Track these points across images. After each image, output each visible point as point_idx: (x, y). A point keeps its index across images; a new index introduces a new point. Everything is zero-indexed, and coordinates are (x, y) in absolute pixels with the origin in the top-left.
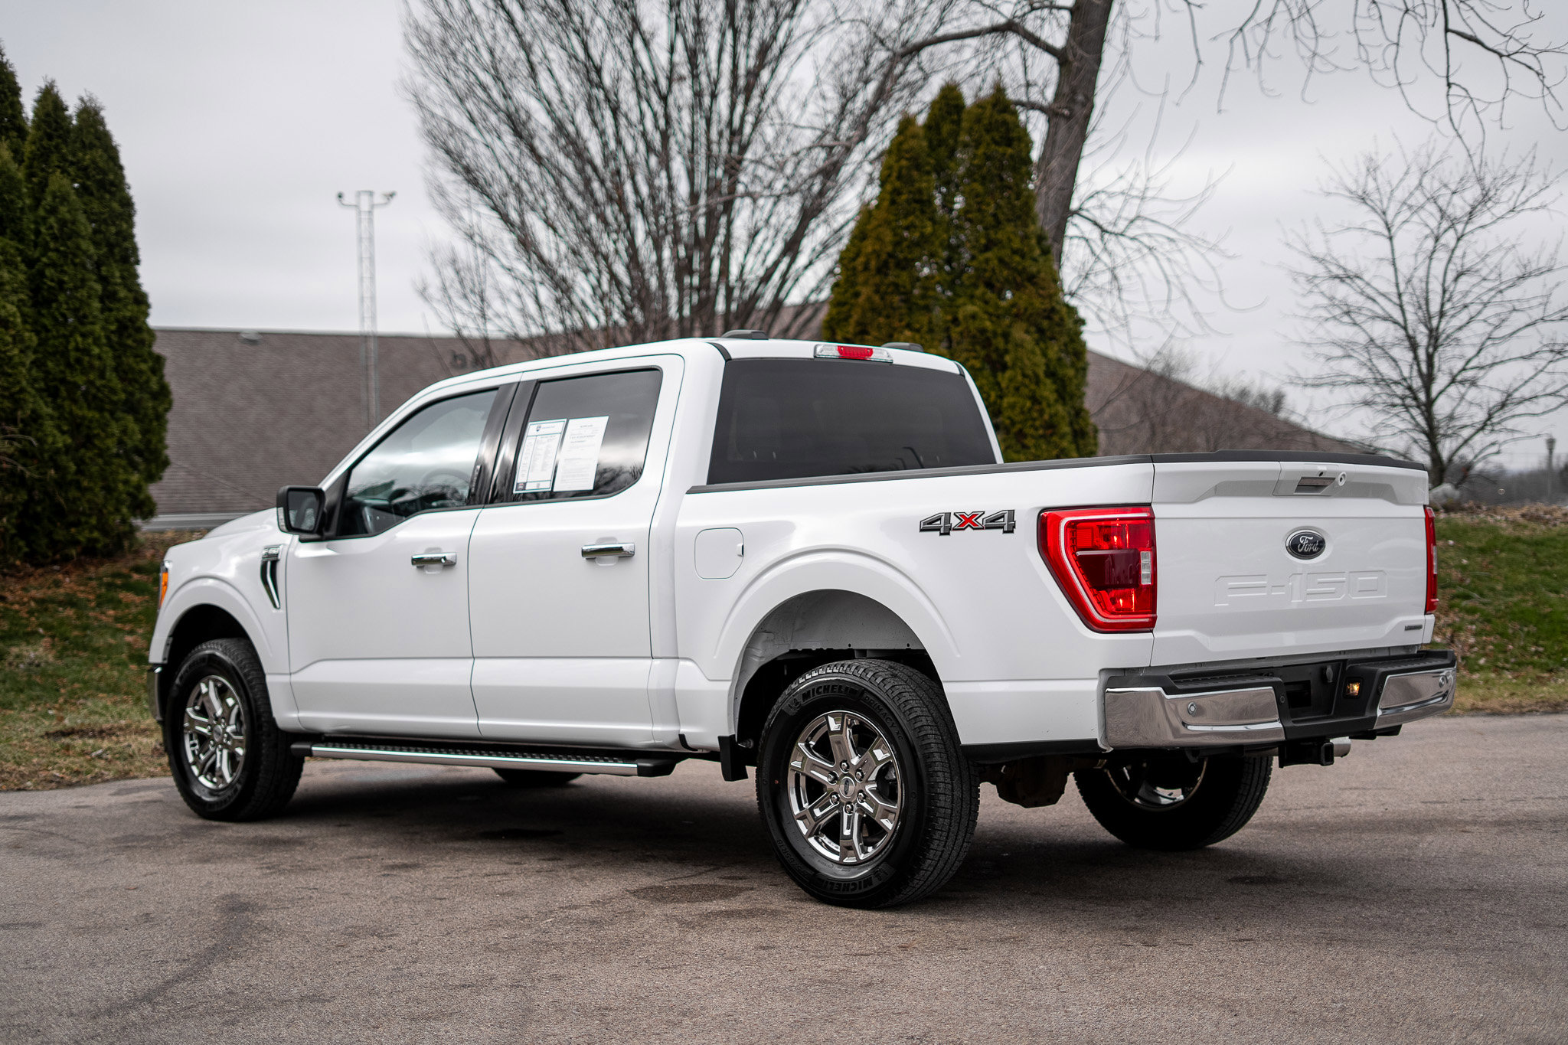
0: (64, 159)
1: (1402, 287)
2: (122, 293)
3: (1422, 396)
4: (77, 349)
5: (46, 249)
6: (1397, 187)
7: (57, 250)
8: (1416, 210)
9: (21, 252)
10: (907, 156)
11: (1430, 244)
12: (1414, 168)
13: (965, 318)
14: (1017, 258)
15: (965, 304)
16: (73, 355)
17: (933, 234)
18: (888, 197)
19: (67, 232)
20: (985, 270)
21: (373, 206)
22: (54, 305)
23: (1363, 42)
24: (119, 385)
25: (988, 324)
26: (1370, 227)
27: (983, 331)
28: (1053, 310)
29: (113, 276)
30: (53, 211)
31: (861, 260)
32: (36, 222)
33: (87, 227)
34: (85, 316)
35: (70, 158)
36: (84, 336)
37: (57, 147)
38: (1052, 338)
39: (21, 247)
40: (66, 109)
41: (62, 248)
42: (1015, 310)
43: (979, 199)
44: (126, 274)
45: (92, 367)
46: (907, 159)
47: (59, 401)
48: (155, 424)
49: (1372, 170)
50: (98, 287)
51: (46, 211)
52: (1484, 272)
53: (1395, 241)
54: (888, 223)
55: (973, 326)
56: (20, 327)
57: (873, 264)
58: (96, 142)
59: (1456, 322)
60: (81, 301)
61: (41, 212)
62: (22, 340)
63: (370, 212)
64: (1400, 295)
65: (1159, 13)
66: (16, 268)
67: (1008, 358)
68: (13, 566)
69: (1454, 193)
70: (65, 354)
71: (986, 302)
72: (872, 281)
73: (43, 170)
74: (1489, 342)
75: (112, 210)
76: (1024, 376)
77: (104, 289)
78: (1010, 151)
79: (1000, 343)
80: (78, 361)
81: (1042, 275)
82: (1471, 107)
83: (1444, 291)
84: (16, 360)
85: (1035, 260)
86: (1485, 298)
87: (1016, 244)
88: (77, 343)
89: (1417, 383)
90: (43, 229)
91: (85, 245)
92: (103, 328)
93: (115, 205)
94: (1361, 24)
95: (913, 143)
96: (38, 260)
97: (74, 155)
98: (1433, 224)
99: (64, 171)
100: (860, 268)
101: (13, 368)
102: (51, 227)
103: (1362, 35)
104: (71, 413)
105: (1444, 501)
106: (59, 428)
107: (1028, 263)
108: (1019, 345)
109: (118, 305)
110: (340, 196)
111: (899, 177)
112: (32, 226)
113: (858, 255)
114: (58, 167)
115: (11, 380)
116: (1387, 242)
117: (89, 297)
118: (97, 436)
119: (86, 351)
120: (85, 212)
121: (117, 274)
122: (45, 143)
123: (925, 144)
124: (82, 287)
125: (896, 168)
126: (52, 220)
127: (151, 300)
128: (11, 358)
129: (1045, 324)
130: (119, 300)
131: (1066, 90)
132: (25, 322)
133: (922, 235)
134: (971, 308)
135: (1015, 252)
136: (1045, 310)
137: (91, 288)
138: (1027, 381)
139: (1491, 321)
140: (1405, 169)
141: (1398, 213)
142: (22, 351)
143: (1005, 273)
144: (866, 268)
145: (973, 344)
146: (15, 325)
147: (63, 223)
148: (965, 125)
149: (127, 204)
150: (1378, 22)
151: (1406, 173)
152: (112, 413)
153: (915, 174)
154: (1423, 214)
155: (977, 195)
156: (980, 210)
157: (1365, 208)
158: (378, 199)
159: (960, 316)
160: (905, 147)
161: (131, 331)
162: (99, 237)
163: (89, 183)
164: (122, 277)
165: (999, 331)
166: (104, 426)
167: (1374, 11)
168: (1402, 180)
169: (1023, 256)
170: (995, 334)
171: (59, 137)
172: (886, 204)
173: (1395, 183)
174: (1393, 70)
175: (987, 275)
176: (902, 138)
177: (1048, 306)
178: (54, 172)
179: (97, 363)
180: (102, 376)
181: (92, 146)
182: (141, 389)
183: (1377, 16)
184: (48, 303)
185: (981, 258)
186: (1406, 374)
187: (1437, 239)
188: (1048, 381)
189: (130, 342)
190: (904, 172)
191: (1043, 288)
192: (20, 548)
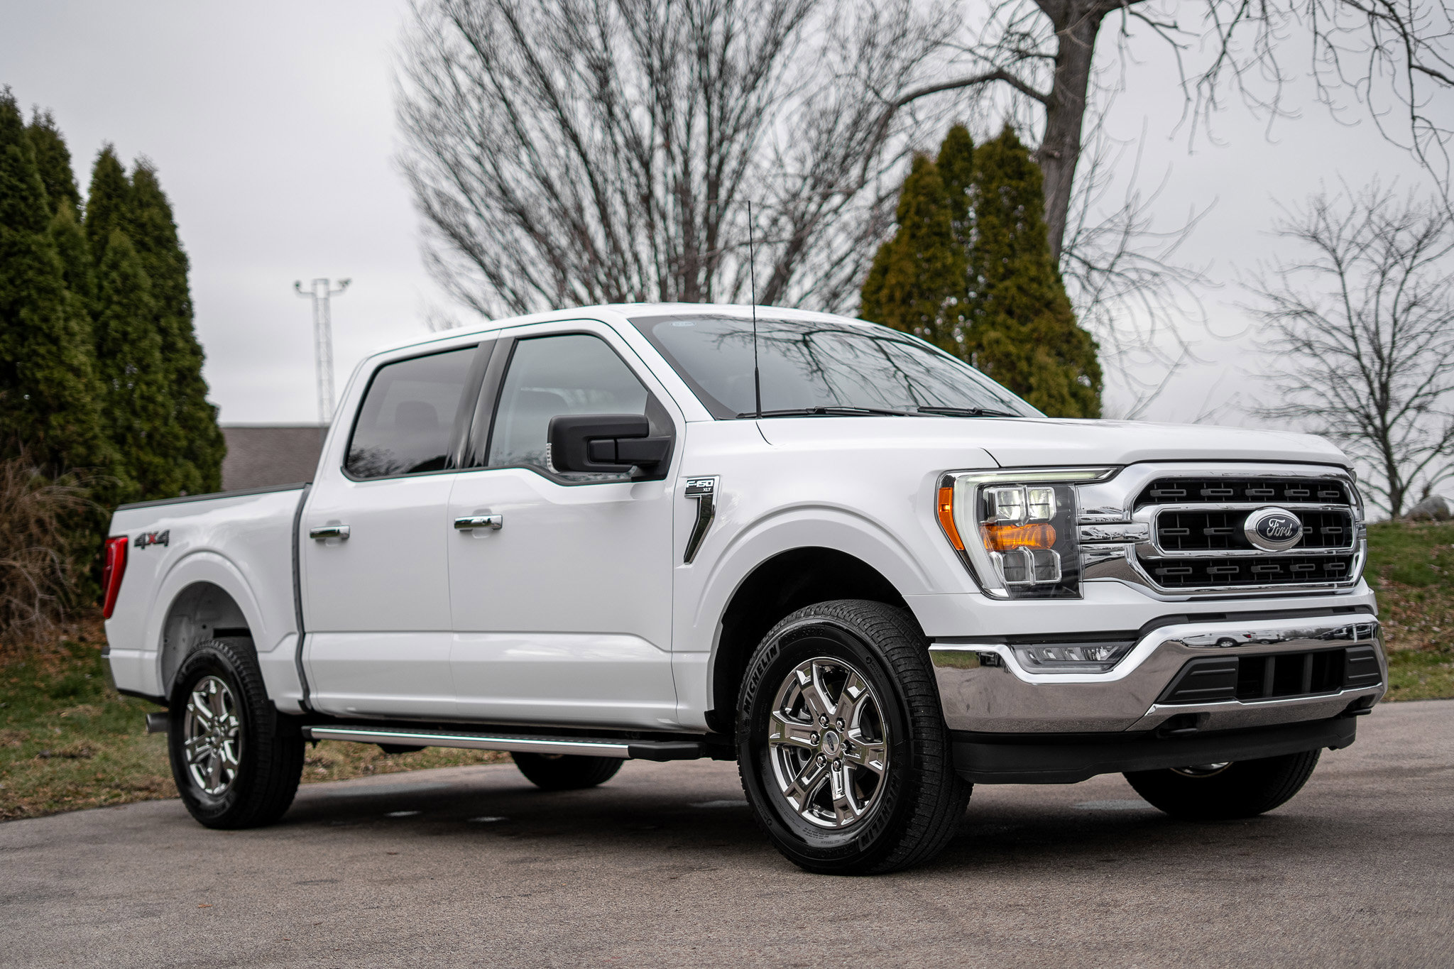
0: (123, 217)
1: (1355, 320)
2: (180, 344)
3: (1378, 422)
4: (142, 397)
5: (109, 301)
6: (1345, 225)
7: (119, 303)
8: (1363, 248)
9: (86, 306)
10: (924, 191)
11: (1377, 278)
12: (1360, 208)
13: (990, 344)
14: (1035, 286)
15: (987, 331)
16: (138, 403)
17: (954, 264)
18: (908, 232)
19: (129, 287)
20: (1005, 298)
21: (329, 293)
22: (119, 356)
23: (1322, 84)
24: (182, 433)
25: (1012, 349)
26: (1322, 264)
27: (1008, 355)
28: (1071, 334)
29: (171, 328)
30: (114, 266)
31: (884, 293)
32: (97, 277)
33: (146, 281)
34: (148, 366)
35: (129, 215)
36: (148, 384)
37: (117, 207)
38: (1072, 360)
39: (86, 300)
40: (124, 171)
41: (125, 301)
42: (1035, 335)
43: (995, 231)
44: (182, 325)
45: (156, 414)
46: (924, 194)
47: (126, 448)
48: (213, 470)
49: (1322, 211)
50: (158, 338)
51: (108, 266)
52: (1430, 304)
53: (1346, 276)
54: (910, 256)
55: (998, 351)
56: (91, 376)
57: (898, 295)
58: (152, 201)
59: (1408, 351)
60: (145, 351)
61: (104, 268)
62: (94, 389)
63: (326, 299)
64: (1352, 328)
65: (1123, 65)
66: (83, 320)
67: (1033, 380)
68: (89, 608)
69: (1398, 230)
70: (130, 402)
71: (1008, 328)
72: (897, 312)
73: (103, 228)
74: (1440, 369)
75: (169, 265)
76: (1050, 396)
77: (164, 340)
78: (1022, 184)
79: (1023, 365)
80: (144, 409)
81: (1058, 300)
82: (1435, 138)
83: (1395, 322)
84: (89, 407)
85: (1050, 287)
86: (1432, 329)
87: (1033, 271)
88: (142, 391)
89: (1373, 411)
90: (105, 284)
91: (146, 298)
92: (165, 377)
93: (172, 261)
94: (1320, 67)
95: (928, 179)
96: (102, 313)
97: (132, 212)
98: (1380, 260)
99: (123, 229)
100: (884, 300)
101: (86, 414)
102: (114, 282)
103: (1320, 77)
104: (138, 459)
105: (1435, 511)
106: (128, 473)
107: (1045, 290)
108: (1042, 368)
109: (178, 356)
110: (297, 285)
111: (918, 212)
112: (96, 281)
113: (880, 288)
114: (119, 224)
115: (85, 426)
116: (1337, 279)
117: (151, 347)
118: (163, 481)
119: (151, 399)
120: (145, 267)
121: (175, 325)
122: (105, 202)
123: (939, 180)
124: (145, 337)
125: (914, 204)
126: (114, 275)
127: (206, 351)
128: (84, 406)
129: (1065, 347)
130: (178, 351)
131: (1054, 133)
132: (94, 372)
133: (944, 266)
134: (993, 334)
135: (1032, 280)
136: (1063, 334)
137: (152, 339)
138: (1053, 401)
139: (1439, 350)
140: (1351, 209)
141: (1347, 250)
142: (93, 399)
143: (1024, 299)
144: (891, 298)
145: (999, 368)
146: (86, 374)
147: (125, 277)
148: (977, 161)
149: (182, 260)
150: (1334, 66)
151: (1353, 212)
152: (175, 459)
153: (933, 208)
154: (1369, 251)
155: (994, 227)
156: (996, 241)
157: (1316, 246)
158: (334, 286)
159: (985, 342)
160: (922, 183)
161: (189, 380)
162: (157, 291)
163: (147, 239)
164: (180, 329)
165: (1023, 354)
166: (168, 473)
167: (1330, 55)
168: (1349, 219)
169: (1040, 284)
170: (1019, 358)
171: (119, 196)
172: (906, 238)
173: (1342, 221)
174: (1366, 103)
175: (1007, 302)
176: (916, 176)
177: (1065, 330)
178: (113, 230)
179: (161, 411)
180: (166, 424)
181: (148, 205)
182: (201, 436)
183: (1333, 59)
184: (112, 354)
185: (1001, 286)
186: (1364, 402)
187: (1384, 274)
188: (1072, 401)
189: (188, 391)
190: (922, 206)
191: (1060, 313)
192: (94, 592)
